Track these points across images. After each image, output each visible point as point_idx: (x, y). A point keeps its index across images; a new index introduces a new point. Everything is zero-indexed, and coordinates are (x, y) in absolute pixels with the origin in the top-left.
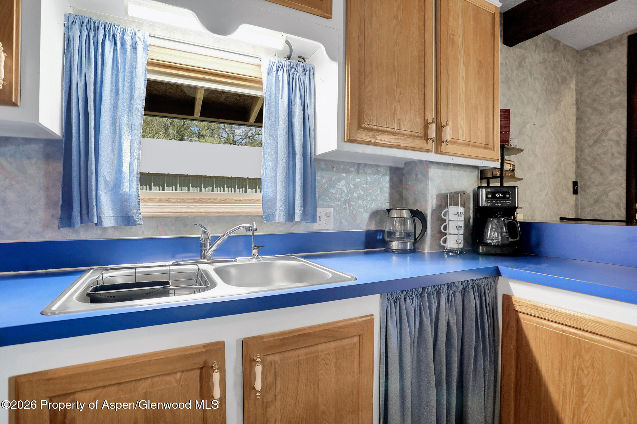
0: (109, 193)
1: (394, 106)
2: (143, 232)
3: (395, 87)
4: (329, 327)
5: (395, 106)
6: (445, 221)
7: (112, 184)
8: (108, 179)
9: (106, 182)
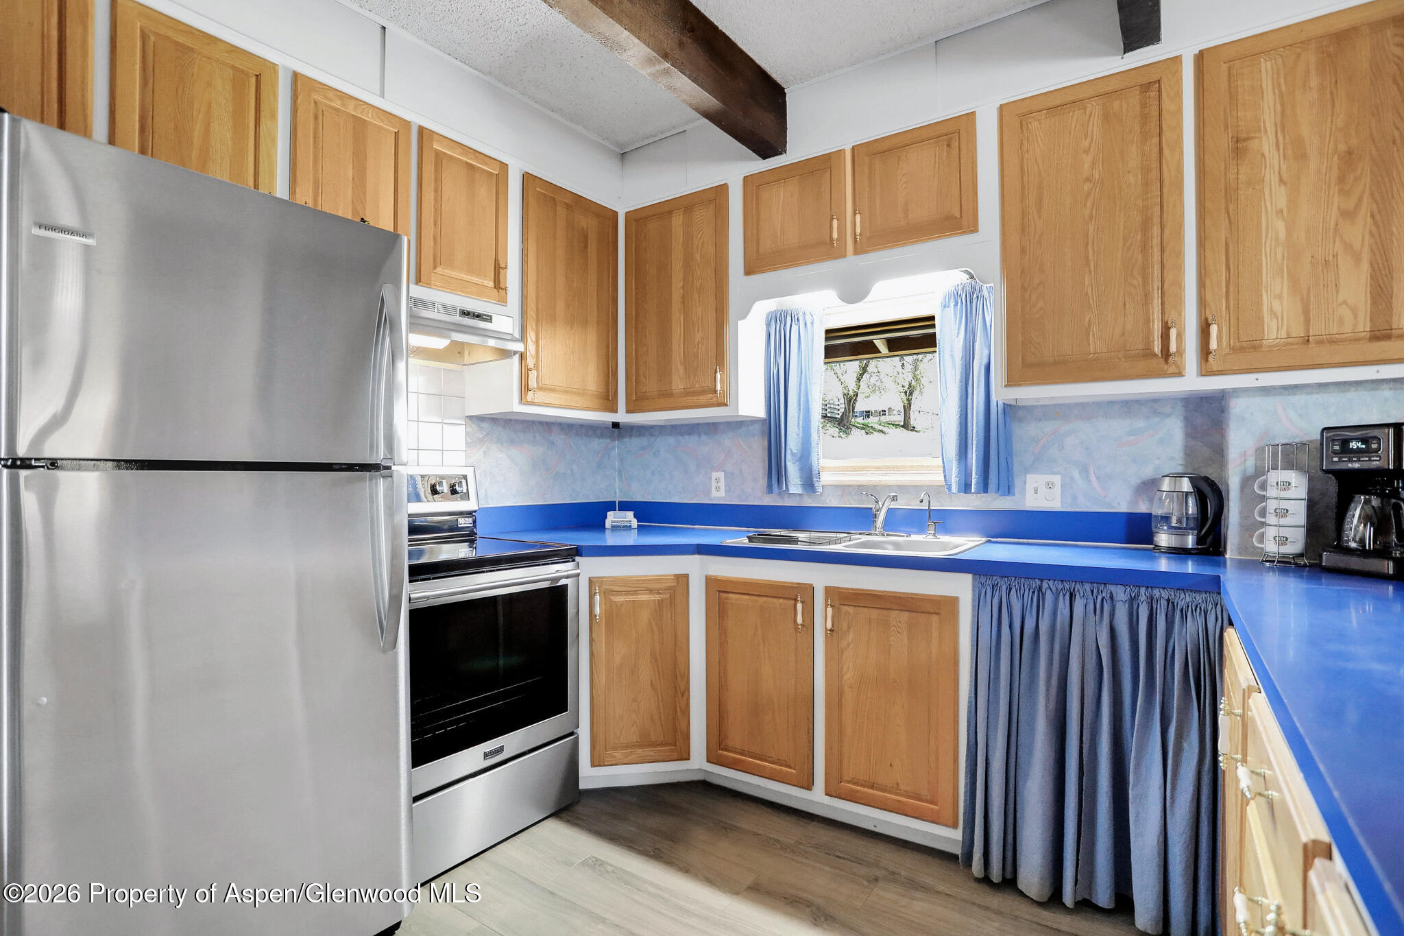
0: (797, 463)
1: (1087, 320)
2: (830, 500)
3: (1090, 288)
4: (901, 596)
5: (1090, 321)
6: (1263, 498)
7: (799, 455)
8: (795, 451)
9: (793, 454)
